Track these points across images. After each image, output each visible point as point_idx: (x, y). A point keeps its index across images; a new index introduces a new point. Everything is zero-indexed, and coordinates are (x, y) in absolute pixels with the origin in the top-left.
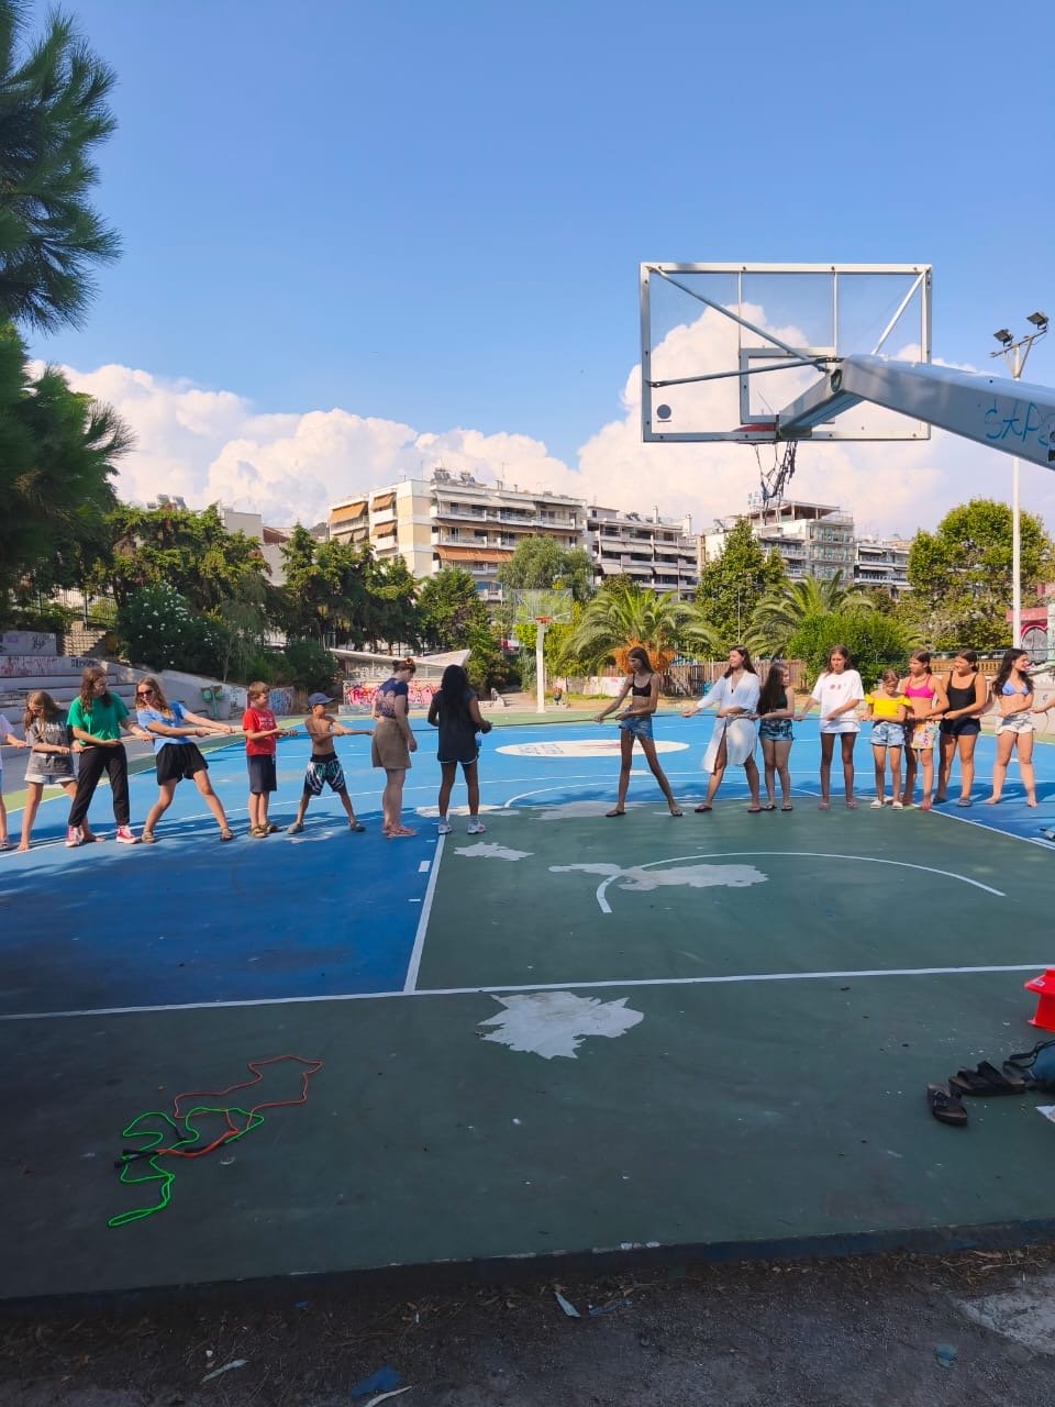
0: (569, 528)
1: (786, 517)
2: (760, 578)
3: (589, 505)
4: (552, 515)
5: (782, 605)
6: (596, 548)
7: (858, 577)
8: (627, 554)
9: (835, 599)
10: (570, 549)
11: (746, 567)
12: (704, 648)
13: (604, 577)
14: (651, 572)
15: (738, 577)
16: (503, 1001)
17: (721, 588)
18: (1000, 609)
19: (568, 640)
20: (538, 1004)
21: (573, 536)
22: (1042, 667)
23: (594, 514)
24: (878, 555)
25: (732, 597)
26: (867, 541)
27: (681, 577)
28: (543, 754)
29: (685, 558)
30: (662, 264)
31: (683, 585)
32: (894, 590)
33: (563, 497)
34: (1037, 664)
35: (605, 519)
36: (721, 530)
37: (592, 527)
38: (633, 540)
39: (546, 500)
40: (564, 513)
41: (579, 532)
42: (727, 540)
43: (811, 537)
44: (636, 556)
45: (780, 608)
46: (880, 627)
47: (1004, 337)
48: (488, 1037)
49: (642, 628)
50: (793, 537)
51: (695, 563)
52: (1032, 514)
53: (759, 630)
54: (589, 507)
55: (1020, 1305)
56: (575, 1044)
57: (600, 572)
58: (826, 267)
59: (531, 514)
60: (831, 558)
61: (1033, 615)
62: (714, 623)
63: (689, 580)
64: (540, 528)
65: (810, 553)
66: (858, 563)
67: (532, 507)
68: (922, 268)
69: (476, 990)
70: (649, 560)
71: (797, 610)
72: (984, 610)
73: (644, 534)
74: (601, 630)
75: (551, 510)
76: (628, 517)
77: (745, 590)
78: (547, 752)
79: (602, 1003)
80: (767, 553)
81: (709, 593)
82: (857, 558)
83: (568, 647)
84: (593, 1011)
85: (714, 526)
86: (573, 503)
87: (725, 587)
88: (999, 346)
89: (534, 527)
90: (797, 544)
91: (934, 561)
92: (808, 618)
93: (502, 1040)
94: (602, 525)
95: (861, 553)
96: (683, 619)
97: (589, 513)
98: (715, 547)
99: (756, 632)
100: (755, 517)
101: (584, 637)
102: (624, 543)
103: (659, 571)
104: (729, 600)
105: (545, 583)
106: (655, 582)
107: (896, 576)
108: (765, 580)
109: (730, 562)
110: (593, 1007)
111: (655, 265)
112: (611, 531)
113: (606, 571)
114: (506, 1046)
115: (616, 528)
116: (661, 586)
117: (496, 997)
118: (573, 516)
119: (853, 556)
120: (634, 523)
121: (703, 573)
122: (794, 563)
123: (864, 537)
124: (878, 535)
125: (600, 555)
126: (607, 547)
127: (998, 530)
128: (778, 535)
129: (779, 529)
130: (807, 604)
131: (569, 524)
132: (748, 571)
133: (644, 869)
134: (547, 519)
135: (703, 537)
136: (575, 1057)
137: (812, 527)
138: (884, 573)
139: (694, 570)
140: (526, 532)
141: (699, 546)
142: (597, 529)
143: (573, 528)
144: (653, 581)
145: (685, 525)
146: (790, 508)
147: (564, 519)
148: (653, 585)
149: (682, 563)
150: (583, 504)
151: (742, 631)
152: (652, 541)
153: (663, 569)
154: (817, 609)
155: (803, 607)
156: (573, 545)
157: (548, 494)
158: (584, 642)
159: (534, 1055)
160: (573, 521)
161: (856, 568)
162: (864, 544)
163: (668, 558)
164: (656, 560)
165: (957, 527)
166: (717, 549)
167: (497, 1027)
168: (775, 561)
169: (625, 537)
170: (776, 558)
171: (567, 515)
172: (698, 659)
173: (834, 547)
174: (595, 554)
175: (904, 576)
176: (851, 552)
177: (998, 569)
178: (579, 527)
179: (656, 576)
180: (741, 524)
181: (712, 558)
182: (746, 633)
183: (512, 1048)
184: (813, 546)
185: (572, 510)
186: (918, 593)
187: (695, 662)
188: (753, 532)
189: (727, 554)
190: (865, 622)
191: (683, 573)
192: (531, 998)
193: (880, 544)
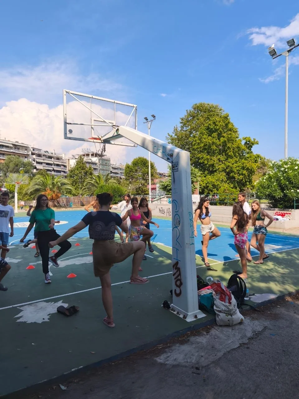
0: (25, 153)
1: (93, 156)
2: (86, 173)
3: (32, 147)
4: (19, 149)
5: (93, 181)
6: (34, 161)
7: (111, 174)
8: (44, 163)
9: (107, 180)
10: (26, 160)
11: (82, 170)
12: (70, 192)
13: (37, 169)
14: (52, 169)
15: (80, 172)
16: (21, 308)
17: (75, 175)
18: (146, 184)
19: (26, 189)
20: (34, 307)
21: (26, 156)
22: (155, 199)
23: (34, 150)
24: (117, 168)
25: (78, 178)
26: (114, 165)
27: (62, 171)
28: (20, 226)
29: (63, 165)
30: (69, 91)
31: (62, 173)
32: (121, 178)
33: (22, 143)
34: (154, 198)
35: (37, 152)
36: (74, 158)
37: (33, 154)
38: (47, 159)
39: (17, 144)
40: (23, 149)
41: (28, 155)
42: (76, 162)
43: (99, 162)
44: (48, 164)
45: (93, 182)
46: (118, 188)
47: (146, 119)
48: (18, 321)
49: (51, 186)
50: (95, 162)
51: (66, 167)
52: (152, 162)
53: (86, 188)
54: (32, 148)
55: (168, 355)
56: (48, 317)
57: (35, 168)
58: (113, 101)
59: (11, 148)
60: (104, 168)
61: (153, 186)
62: (73, 185)
63: (64, 172)
64: (14, 152)
65: (98, 167)
66: (111, 170)
67: (11, 146)
68: (135, 106)
69: (11, 306)
70: (52, 165)
71: (97, 183)
72: (142, 184)
73: (50, 157)
74: (37, 187)
75: (18, 147)
76: (45, 152)
77: (82, 176)
78: (21, 226)
79: (55, 303)
80: (88, 166)
81: (71, 177)
82: (111, 169)
83: (26, 192)
84: (52, 306)
85: (72, 157)
86: (26, 146)
87: (76, 175)
88: (145, 121)
89: (12, 152)
90: (95, 164)
91: (130, 171)
92: (100, 185)
93: (23, 321)
94: (36, 154)
95: (112, 168)
96: (63, 184)
97: (32, 149)
98: (73, 163)
99: (85, 189)
100: (84, 155)
101: (31, 189)
102: (44, 160)
103: (55, 169)
104: (77, 179)
105: (17, 171)
106: (54, 172)
107: (121, 174)
108: (87, 174)
109: (77, 168)
110: (52, 305)
111: (68, 91)
112: (39, 155)
113: (37, 168)
114: (25, 322)
115: (41, 155)
116: (55, 173)
117: (18, 308)
118: (26, 150)
119: (110, 168)
120: (46, 154)
121: (69, 170)
122: (95, 169)
123: (113, 163)
124: (116, 163)
125: (35, 163)
126: (38, 160)
127: (145, 165)
128: (90, 161)
129: (91, 159)
130: (100, 181)
131: (25, 152)
132: (83, 171)
133: (61, 261)
134: (17, 150)
135: (69, 160)
136: (49, 321)
137: (99, 160)
138: (118, 173)
139: (66, 169)
140: (9, 154)
141: (67, 162)
142: (34, 155)
143: (26, 153)
144: (53, 172)
145: (63, 156)
146: (94, 154)
147: (23, 150)
148: (53, 173)
149: (62, 167)
150: (30, 146)
151: (81, 188)
152: (53, 160)
153: (56, 168)
154: (102, 183)
155: (98, 182)
156: (26, 159)
157: (17, 142)
158: (31, 190)
159: (35, 323)
160: (26, 151)
161: (111, 171)
162: (113, 165)
163: (58, 165)
164: (54, 165)
165: (135, 163)
166: (74, 164)
167: (21, 317)
168: (90, 169)
169: (44, 158)
170: (90, 168)
171: (24, 149)
172: (68, 196)
173: (105, 165)
174: (33, 162)
175: (123, 174)
176: (110, 167)
177: (145, 174)
178: (28, 153)
179: (54, 170)
180: (80, 157)
181: (72, 166)
182: (83, 189)
183: (27, 322)
184: (100, 165)
185: (26, 148)
186: (126, 179)
187: (67, 197)
188: (84, 160)
189: (77, 166)
190: (115, 187)
191: (63, 170)
192: (31, 306)
193: (117, 166)
